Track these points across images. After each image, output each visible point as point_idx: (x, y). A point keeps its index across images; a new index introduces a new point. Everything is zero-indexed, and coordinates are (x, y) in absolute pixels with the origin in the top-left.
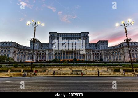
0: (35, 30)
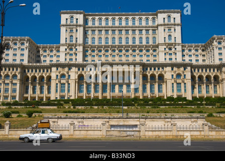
0: (3, 21)
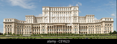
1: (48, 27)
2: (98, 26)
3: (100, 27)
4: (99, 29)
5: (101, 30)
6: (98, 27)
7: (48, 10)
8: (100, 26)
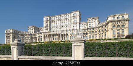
1: (44, 36)
2: (102, 30)
3: (105, 32)
4: (104, 34)
5: (106, 35)
6: (102, 33)
7: (49, 19)
8: (105, 29)
